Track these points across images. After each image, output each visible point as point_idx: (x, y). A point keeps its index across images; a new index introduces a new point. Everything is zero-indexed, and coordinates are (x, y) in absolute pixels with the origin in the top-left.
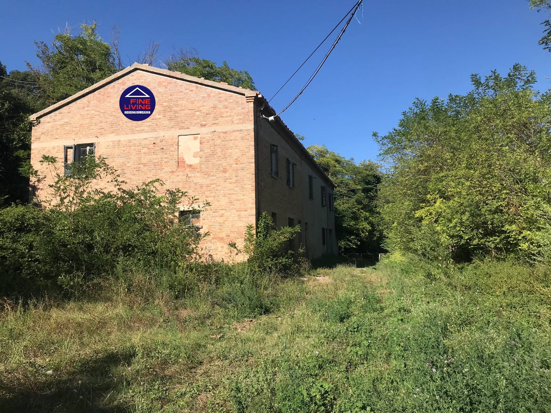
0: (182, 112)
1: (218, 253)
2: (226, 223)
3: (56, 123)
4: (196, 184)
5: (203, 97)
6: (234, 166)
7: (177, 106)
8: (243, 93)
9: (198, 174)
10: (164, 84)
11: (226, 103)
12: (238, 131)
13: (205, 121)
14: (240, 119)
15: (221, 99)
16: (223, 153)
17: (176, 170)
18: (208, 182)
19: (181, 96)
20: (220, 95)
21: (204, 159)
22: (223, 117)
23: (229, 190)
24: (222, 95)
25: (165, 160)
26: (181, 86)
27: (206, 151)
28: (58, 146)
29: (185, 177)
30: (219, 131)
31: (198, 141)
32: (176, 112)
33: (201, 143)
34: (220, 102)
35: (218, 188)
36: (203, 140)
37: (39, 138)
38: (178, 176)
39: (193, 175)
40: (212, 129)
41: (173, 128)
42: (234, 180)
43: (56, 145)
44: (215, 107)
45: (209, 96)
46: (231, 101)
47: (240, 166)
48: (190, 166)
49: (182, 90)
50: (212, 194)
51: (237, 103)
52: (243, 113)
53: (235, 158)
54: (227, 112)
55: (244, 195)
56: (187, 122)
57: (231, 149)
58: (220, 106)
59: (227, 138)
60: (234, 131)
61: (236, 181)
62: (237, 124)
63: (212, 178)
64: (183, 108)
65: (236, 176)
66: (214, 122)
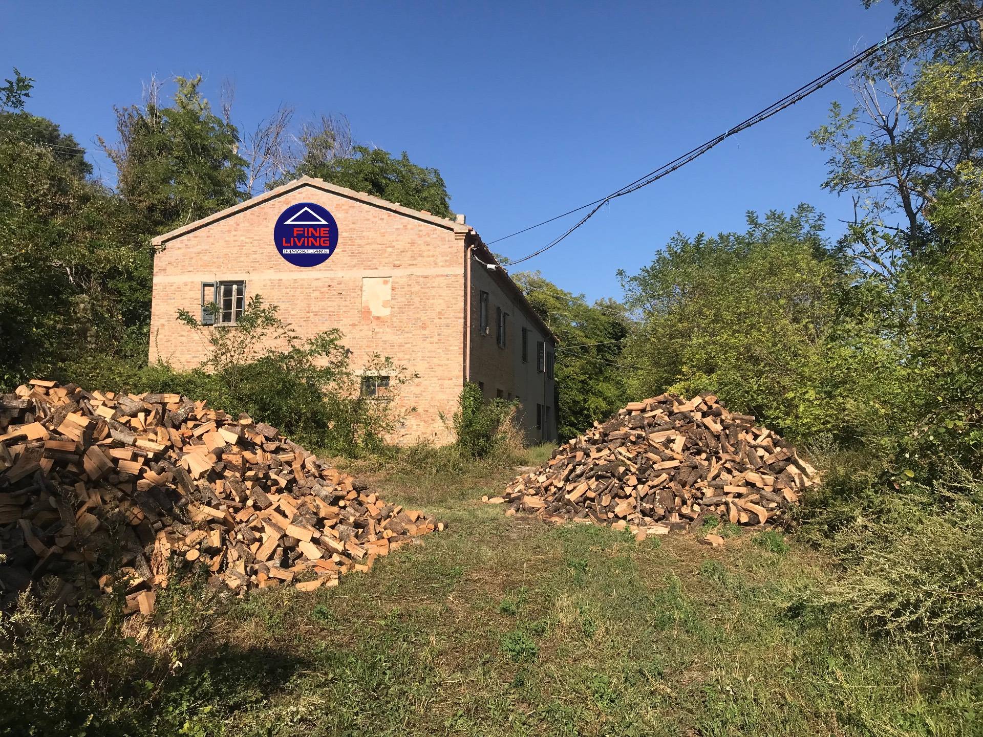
0: (368, 246)
1: (413, 433)
2: (424, 394)
3: (191, 250)
4: (385, 342)
5: (398, 229)
6: (437, 321)
7: (361, 238)
8: (452, 227)
9: (388, 330)
10: (343, 207)
11: (428, 239)
12: (443, 276)
13: (399, 260)
14: (446, 261)
15: (421, 233)
16: (422, 304)
17: (359, 322)
18: (401, 340)
19: (368, 226)
20: (420, 228)
21: (396, 310)
22: (423, 257)
23: (429, 352)
24: (422, 228)
25: (344, 309)
26: (367, 212)
27: (400, 300)
28: (192, 282)
29: (371, 332)
30: (418, 274)
31: (390, 285)
32: (360, 246)
33: (393, 289)
34: (420, 236)
35: (415, 349)
36: (396, 285)
37: (165, 270)
38: (361, 330)
39: (381, 330)
40: (409, 271)
41: (355, 266)
42: (436, 338)
43: (190, 280)
44: (412, 243)
45: (405, 226)
46: (434, 236)
47: (443, 321)
48: (378, 318)
49: (369, 217)
50: (407, 357)
51: (443, 239)
52: (451, 253)
53: (438, 310)
54: (429, 250)
55: (448, 359)
56: (375, 260)
57: (433, 299)
58: (419, 242)
59: (428, 285)
60: (437, 276)
61: (439, 340)
62: (442, 266)
63: (406, 335)
64: (370, 241)
65: (439, 335)
66: (411, 262)
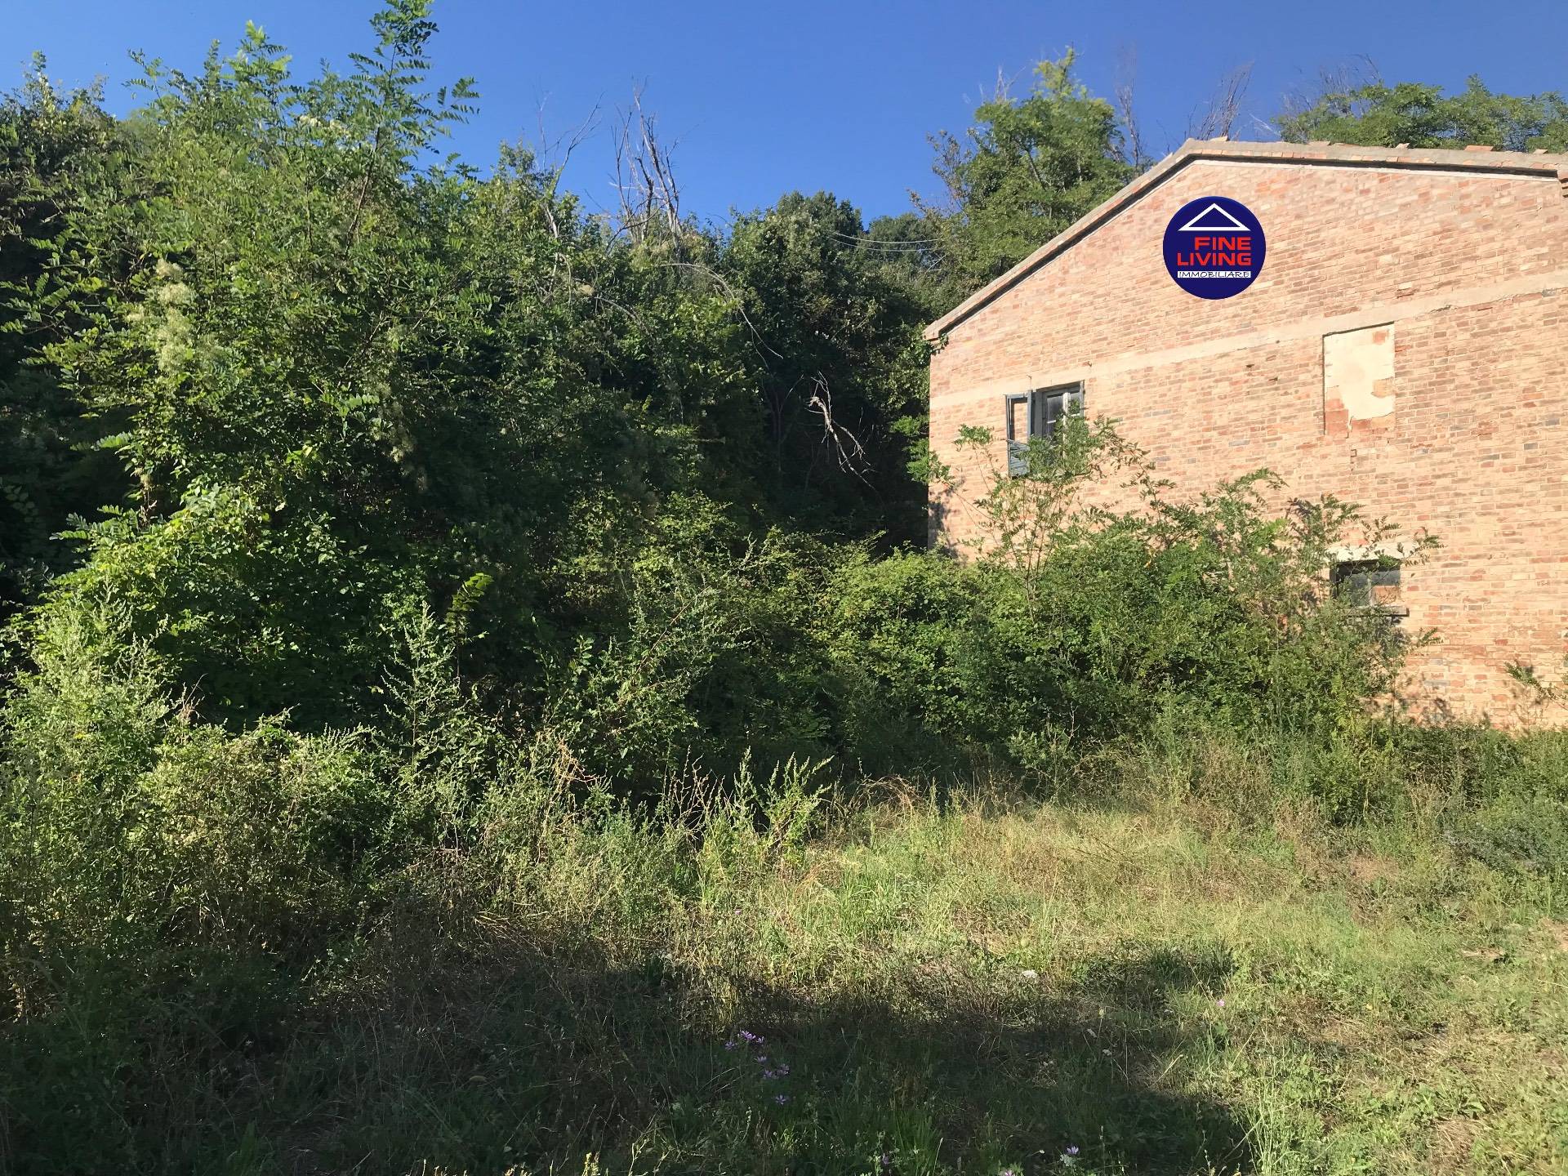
0: (1333, 262)
1: (1468, 696)
2: (1494, 599)
3: (987, 338)
4: (1383, 479)
5: (1404, 206)
6: (1520, 412)
7: (1315, 245)
8: (1551, 167)
9: (1389, 449)
10: (1274, 187)
11: (1488, 213)
12: (1532, 296)
13: (1410, 280)
14: (1540, 257)
15: (1467, 203)
16: (1478, 374)
17: (1319, 439)
18: (1424, 469)
19: (1331, 215)
20: (1464, 191)
21: (1409, 399)
22: (1475, 258)
23: (1501, 493)
24: (1471, 189)
25: (1284, 412)
26: (1328, 183)
27: (1416, 373)
28: (991, 399)
29: (1348, 459)
30: (1463, 304)
31: (1389, 343)
32: (1314, 265)
33: (1398, 349)
34: (1464, 210)
35: (1463, 488)
36: (1407, 341)
37: (947, 383)
38: (1324, 457)
39: (1373, 451)
40: (1437, 302)
41: (1305, 313)
42: (1519, 459)
43: (987, 396)
44: (1446, 231)
45: (1425, 196)
46: (1504, 201)
47: (1540, 412)
48: (1364, 424)
49: (1333, 195)
50: (1441, 509)
51: (1528, 204)
52: (1553, 236)
53: (1522, 385)
54: (1492, 239)
55: (1559, 508)
56: (1351, 291)
57: (1509, 358)
58: (1464, 226)
59: (1493, 325)
60: (1517, 299)
61: (1528, 460)
62: (1530, 272)
63: (1437, 456)
64: (1338, 249)
65: (1528, 447)
66: (1443, 279)
